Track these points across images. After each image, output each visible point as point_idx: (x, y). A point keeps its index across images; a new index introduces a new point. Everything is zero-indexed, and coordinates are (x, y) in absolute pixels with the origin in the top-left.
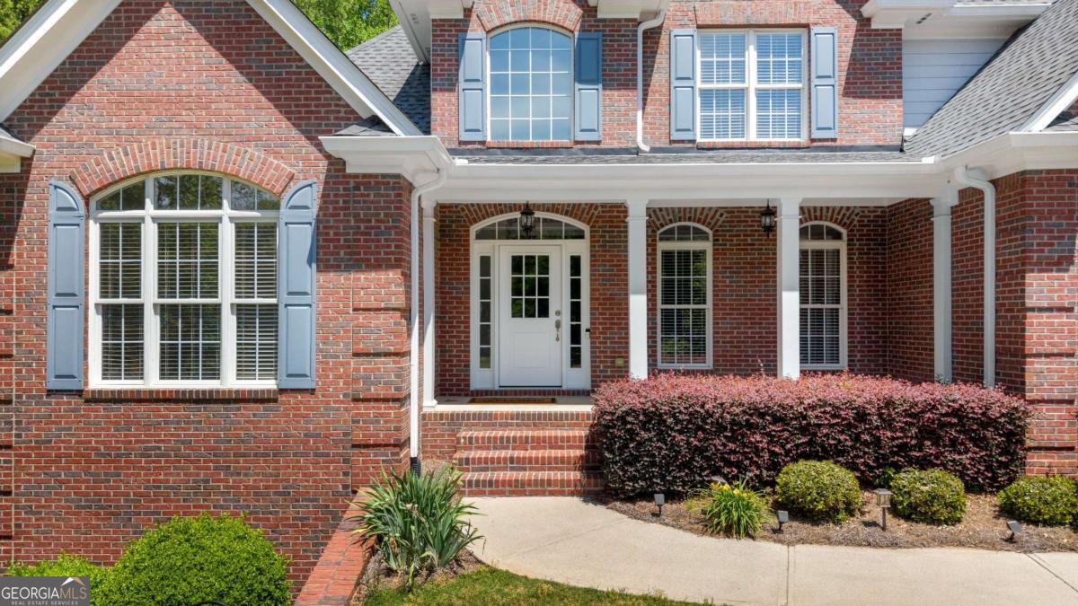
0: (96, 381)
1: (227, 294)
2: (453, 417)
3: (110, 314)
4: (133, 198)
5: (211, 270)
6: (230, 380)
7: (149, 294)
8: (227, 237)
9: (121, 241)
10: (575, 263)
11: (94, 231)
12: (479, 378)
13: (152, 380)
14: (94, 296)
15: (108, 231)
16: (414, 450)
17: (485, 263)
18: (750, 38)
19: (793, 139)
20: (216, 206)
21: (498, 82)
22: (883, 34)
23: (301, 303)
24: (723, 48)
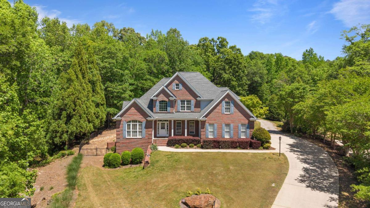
0: (127, 137)
1: (138, 130)
2: (156, 140)
3: (128, 131)
4: (130, 122)
5: (136, 128)
6: (138, 137)
7: (131, 130)
8: (138, 125)
9: (129, 125)
10: (168, 123)
11: (127, 125)
12: (158, 135)
13: (131, 137)
14: (127, 130)
15: (128, 125)
16: (153, 143)
17: (158, 124)
18: (186, 101)
19: (190, 111)
20: (137, 123)
21: (160, 106)
22: (198, 101)
23: (144, 131)
24: (183, 102)
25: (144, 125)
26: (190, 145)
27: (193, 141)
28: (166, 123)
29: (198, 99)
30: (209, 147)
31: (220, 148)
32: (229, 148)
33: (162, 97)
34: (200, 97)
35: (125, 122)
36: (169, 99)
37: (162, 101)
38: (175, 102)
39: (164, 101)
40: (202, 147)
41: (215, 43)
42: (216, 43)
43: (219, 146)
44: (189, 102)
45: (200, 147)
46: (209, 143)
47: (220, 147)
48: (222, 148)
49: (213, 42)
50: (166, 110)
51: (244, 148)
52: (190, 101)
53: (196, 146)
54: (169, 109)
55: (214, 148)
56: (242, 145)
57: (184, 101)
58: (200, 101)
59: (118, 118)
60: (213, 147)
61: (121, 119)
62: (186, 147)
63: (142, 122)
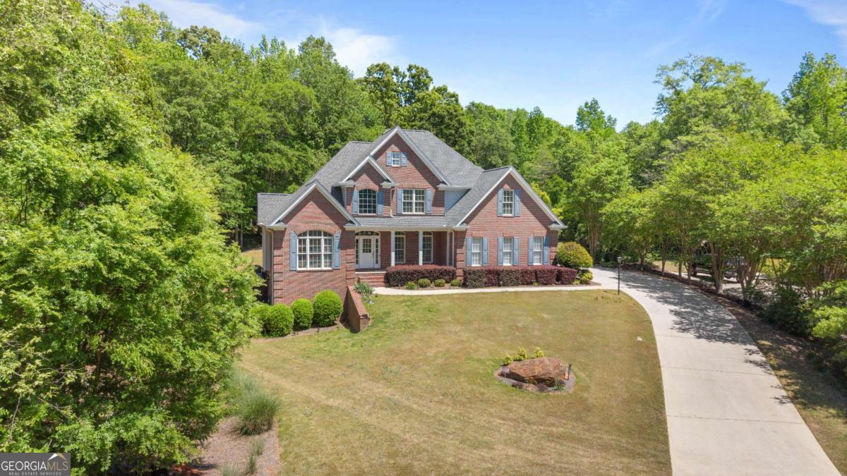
0: (298, 268)
1: (323, 252)
3: (300, 256)
4: (305, 234)
5: (320, 248)
6: (324, 268)
7: (308, 252)
8: (323, 241)
9: (302, 242)
10: (377, 241)
11: (298, 241)
13: (309, 268)
14: (297, 253)
15: (300, 241)
17: (357, 240)
18: (414, 191)
19: (421, 213)
20: (321, 235)
21: (361, 201)
22: (440, 191)
23: (338, 255)
24: (408, 192)
25: (336, 241)
26: (438, 281)
27: (441, 274)
28: (373, 238)
29: (441, 186)
30: (478, 283)
31: (499, 286)
32: (517, 285)
33: (366, 183)
34: (444, 183)
35: (293, 235)
36: (380, 186)
37: (365, 191)
38: (393, 191)
39: (370, 191)
40: (464, 285)
41: (401, 79)
42: (403, 78)
43: (499, 280)
44: (420, 193)
45: (460, 286)
46: (480, 276)
47: (501, 282)
48: (504, 285)
49: (397, 75)
50: (375, 212)
51: (546, 284)
52: (423, 192)
53: (449, 285)
54: (380, 208)
55: (488, 286)
56: (543, 278)
57: (411, 192)
58: (444, 191)
59: (279, 225)
60: (486, 283)
61: (286, 229)
62: (429, 286)
63: (330, 235)
